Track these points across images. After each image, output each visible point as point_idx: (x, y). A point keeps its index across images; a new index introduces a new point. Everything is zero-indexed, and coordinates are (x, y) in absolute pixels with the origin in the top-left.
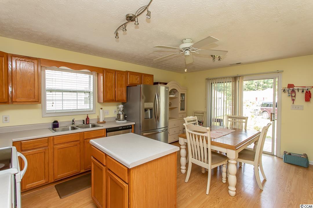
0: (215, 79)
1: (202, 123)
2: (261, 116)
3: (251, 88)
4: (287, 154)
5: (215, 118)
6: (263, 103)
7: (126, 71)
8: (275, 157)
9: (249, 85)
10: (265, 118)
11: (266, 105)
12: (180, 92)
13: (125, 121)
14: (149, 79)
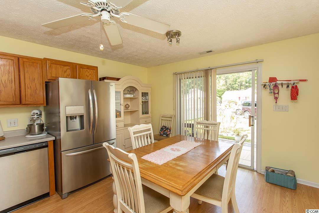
0: (184, 73)
1: (169, 129)
2: (243, 116)
3: (235, 87)
4: (269, 170)
5: (185, 122)
6: (245, 103)
7: (45, 58)
8: (255, 173)
9: (233, 85)
10: (247, 118)
11: (247, 104)
12: (141, 90)
13: (44, 135)
14: (90, 73)
